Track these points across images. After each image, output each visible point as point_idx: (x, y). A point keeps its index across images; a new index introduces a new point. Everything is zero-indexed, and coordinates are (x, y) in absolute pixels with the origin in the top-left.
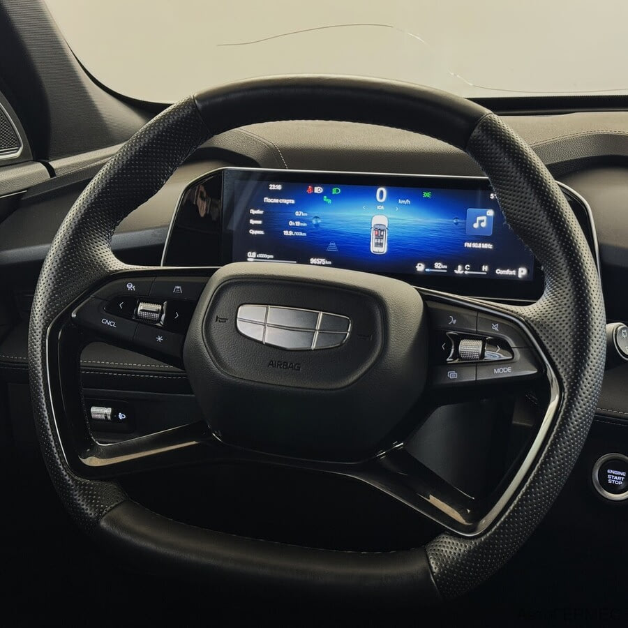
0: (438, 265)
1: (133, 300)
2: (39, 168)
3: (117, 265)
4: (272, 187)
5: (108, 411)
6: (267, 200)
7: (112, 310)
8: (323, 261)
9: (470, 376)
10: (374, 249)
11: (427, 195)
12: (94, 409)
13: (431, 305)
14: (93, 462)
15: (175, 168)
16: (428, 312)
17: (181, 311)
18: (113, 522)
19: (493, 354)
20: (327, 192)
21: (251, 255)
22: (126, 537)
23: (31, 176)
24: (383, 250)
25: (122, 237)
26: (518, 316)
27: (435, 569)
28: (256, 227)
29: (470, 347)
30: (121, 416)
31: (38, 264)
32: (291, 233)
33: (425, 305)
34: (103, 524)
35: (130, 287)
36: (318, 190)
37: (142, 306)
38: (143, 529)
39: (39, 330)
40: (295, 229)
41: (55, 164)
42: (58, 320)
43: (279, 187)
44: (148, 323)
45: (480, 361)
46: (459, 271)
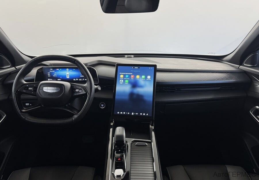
0: (77, 79)
1: (28, 88)
2: (14, 68)
3: (25, 83)
4: (51, 69)
5: (28, 104)
6: (50, 71)
7: (25, 89)
8: (60, 80)
9: (77, 94)
10: (67, 77)
11: (74, 69)
12: (26, 104)
13: (72, 85)
14: (24, 111)
15: (33, 68)
16: (71, 86)
17: (35, 88)
18: (27, 118)
19: (80, 91)
20: (59, 70)
21: (49, 79)
22: (30, 120)
23: (12, 69)
24: (69, 77)
25: (26, 78)
26: (83, 86)
27: (73, 119)
28: (49, 75)
29: (77, 90)
30: (31, 105)
31: (12, 83)
32: (54, 76)
33: (71, 85)
34: (26, 119)
35: (27, 86)
36: (58, 69)
37: (29, 88)
38: (32, 119)
39: (13, 93)
40: (55, 75)
41: (16, 67)
42: (16, 91)
43: (52, 69)
44: (30, 90)
45: (79, 92)
46: (80, 80)
